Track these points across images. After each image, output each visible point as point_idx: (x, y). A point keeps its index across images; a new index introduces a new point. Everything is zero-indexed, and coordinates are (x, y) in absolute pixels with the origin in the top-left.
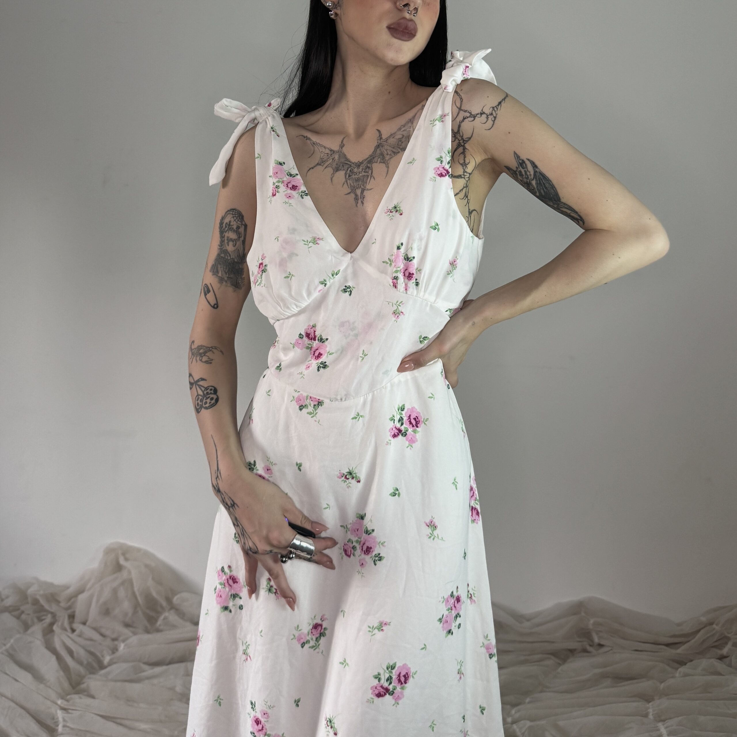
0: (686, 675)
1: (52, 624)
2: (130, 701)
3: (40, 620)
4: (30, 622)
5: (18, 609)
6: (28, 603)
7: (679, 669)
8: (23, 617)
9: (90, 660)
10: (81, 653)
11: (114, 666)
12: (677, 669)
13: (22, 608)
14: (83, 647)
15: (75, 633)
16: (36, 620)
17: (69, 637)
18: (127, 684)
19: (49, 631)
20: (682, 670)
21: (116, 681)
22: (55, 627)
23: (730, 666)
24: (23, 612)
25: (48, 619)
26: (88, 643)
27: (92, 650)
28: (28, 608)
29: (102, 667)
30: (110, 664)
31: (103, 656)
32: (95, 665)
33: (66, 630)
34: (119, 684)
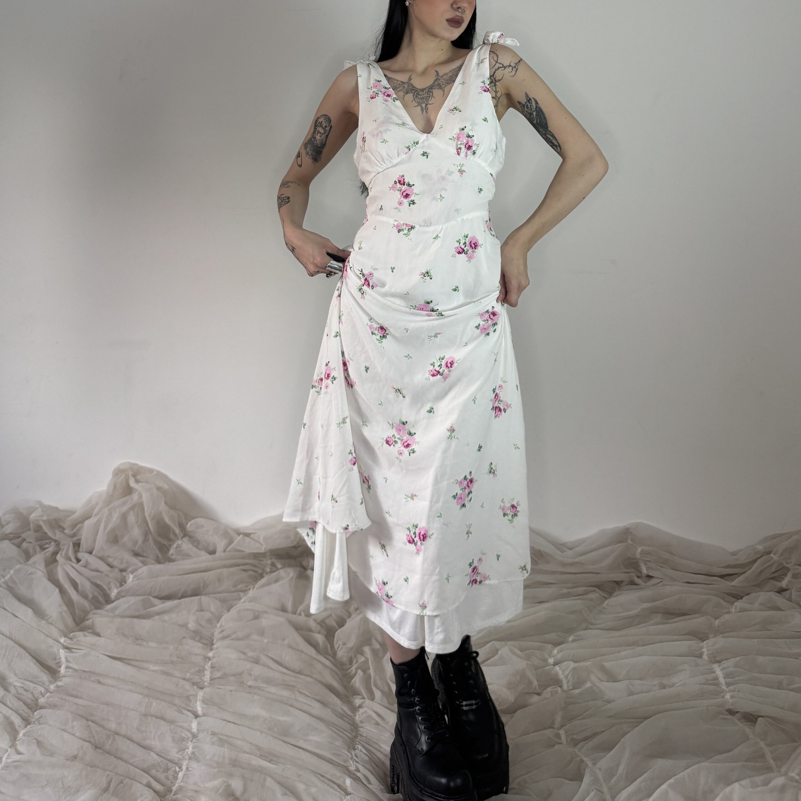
0: (742, 610)
1: (55, 553)
2: (138, 639)
3: (43, 548)
4: (31, 551)
5: (20, 537)
6: (30, 530)
7: (736, 604)
8: (25, 545)
9: (96, 593)
10: (87, 586)
11: (121, 600)
12: (733, 603)
13: (23, 536)
14: (89, 580)
15: (81, 563)
16: (38, 549)
17: (73, 567)
18: (136, 620)
19: (51, 561)
20: (739, 604)
21: (123, 617)
22: (58, 557)
23: (790, 600)
24: (24, 540)
25: (51, 548)
26: (96, 574)
27: (99, 582)
28: (30, 535)
29: (108, 601)
30: (117, 598)
31: (110, 589)
32: (101, 599)
33: (70, 560)
34: (127, 620)
